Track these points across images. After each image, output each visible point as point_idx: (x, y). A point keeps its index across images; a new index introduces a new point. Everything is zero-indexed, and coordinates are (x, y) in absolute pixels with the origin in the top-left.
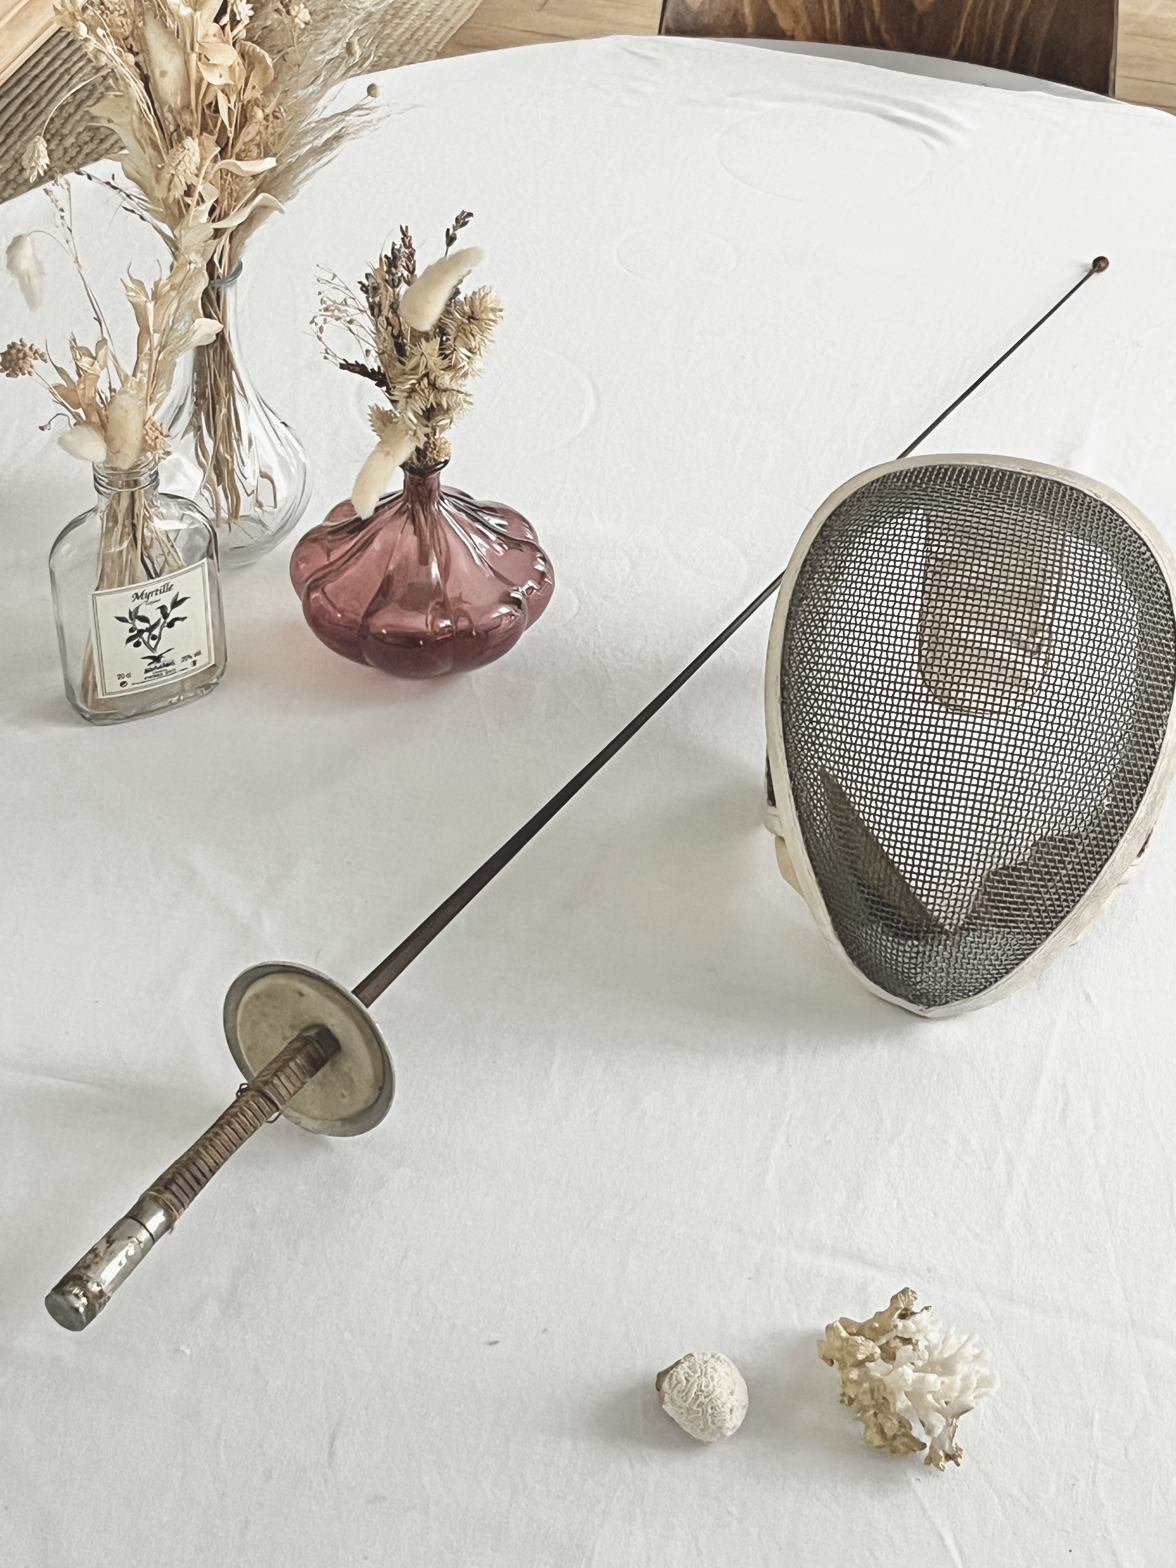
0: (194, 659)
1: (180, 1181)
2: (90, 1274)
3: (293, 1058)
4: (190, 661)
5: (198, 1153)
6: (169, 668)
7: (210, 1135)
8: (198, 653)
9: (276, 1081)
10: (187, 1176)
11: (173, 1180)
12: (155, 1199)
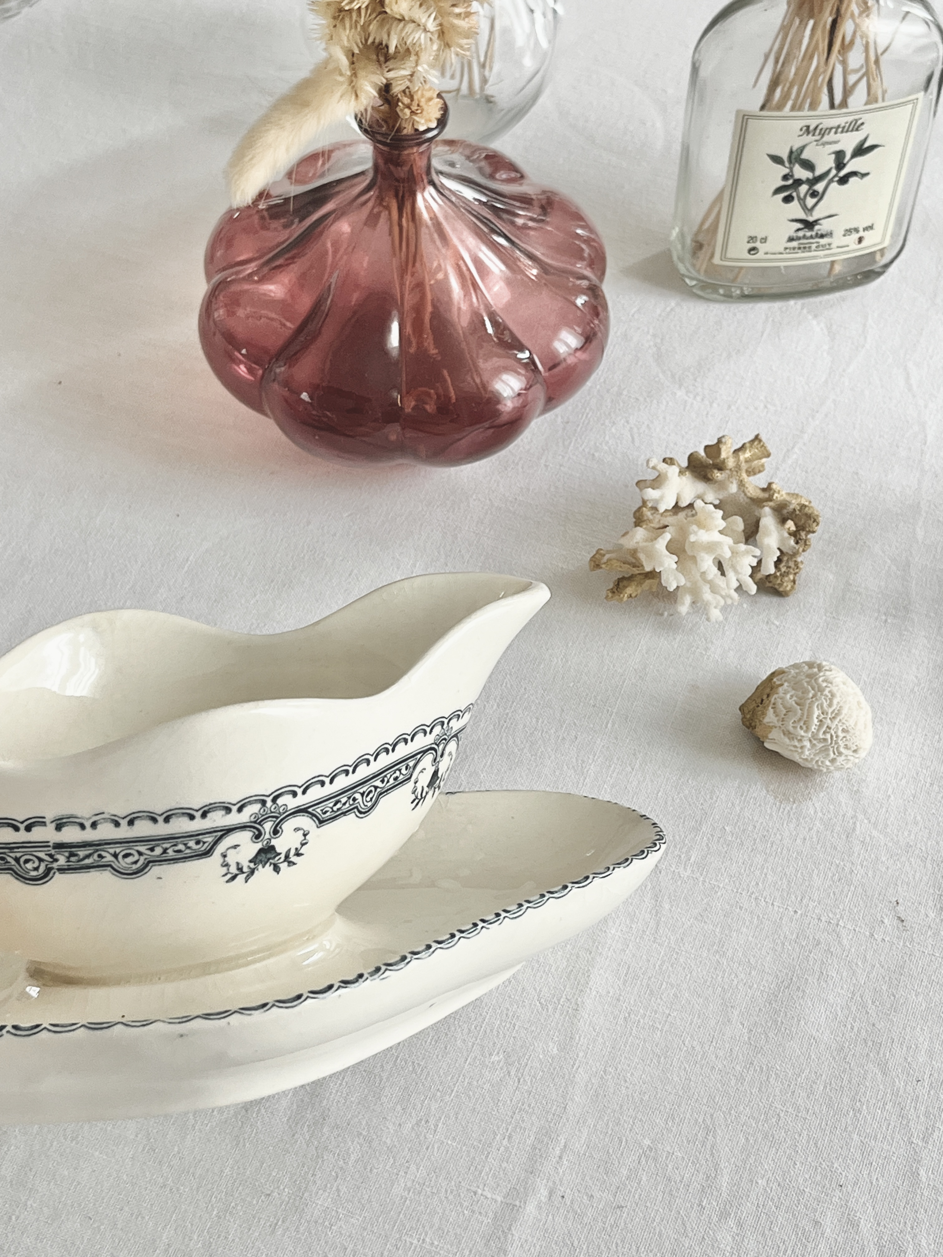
0: (861, 234)
4: (855, 236)
6: (823, 241)
8: (871, 227)
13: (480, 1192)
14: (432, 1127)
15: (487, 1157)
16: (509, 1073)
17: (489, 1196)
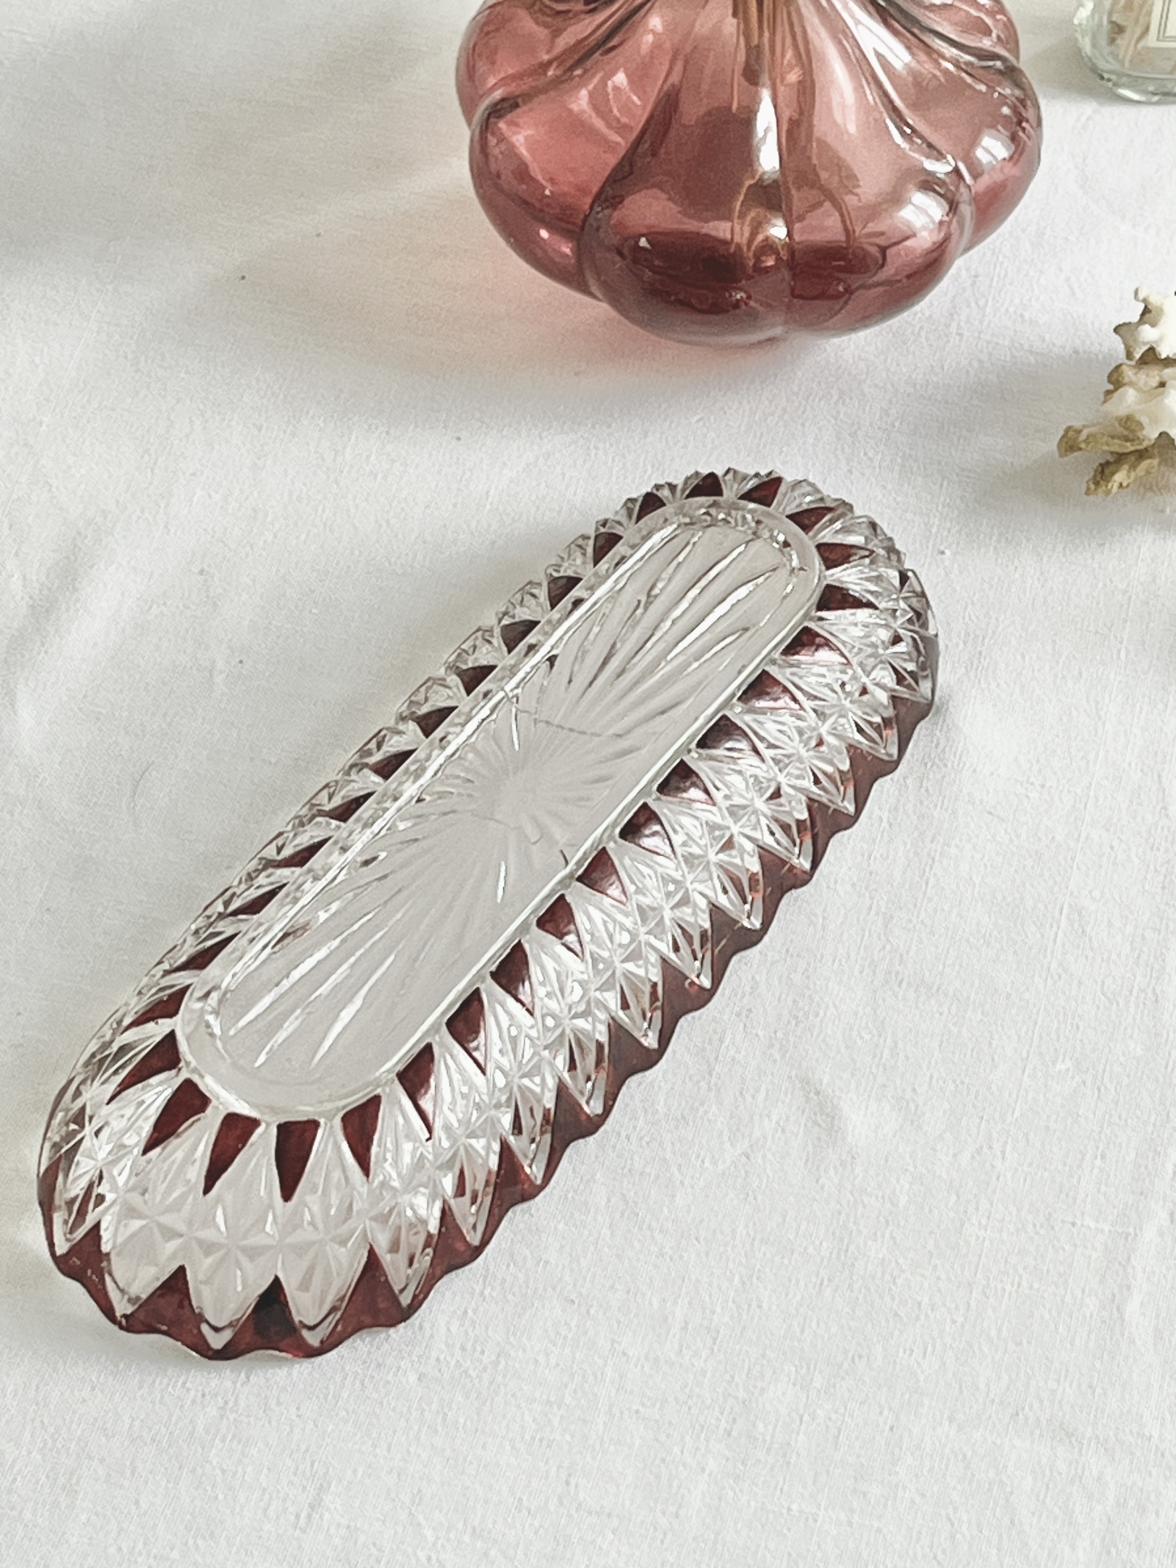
13: (1079, 1223)
14: (999, 1153)
15: (1079, 1182)
16: (1084, 1083)
17: (1092, 1225)
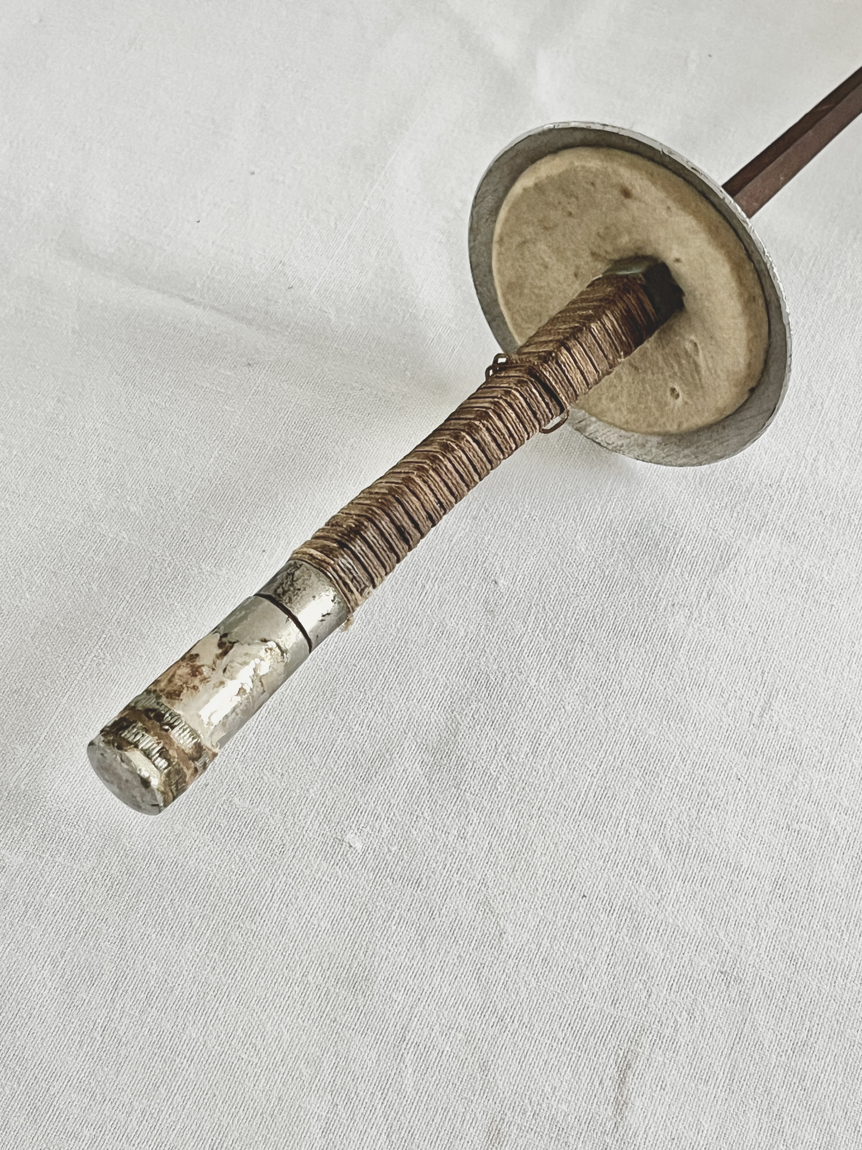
1: (371, 534)
2: (178, 709)
3: (597, 317)
5: (408, 481)
7: (434, 448)
9: (564, 356)
10: (385, 523)
11: (356, 531)
12: (321, 567)
